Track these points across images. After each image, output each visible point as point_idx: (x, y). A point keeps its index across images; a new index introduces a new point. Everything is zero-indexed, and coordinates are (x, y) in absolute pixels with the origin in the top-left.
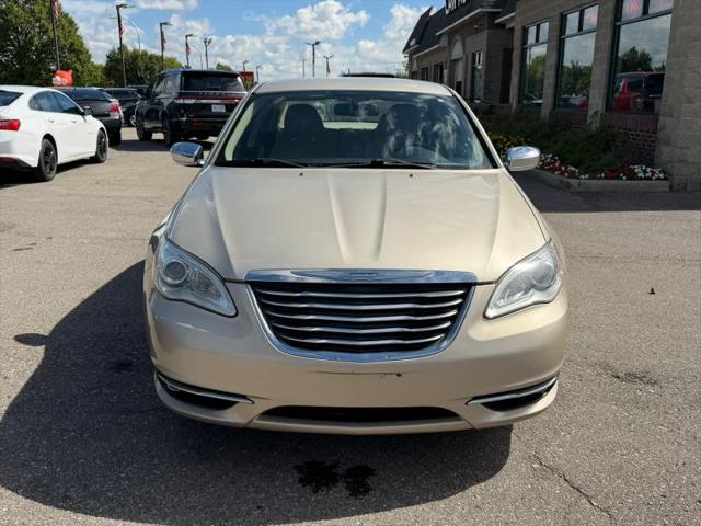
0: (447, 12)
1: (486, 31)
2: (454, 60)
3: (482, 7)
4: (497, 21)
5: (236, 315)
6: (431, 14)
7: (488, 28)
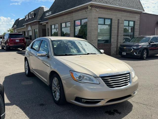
0: (26, 20)
1: (38, 25)
2: (28, 31)
3: (37, 20)
4: (40, 23)
5: (100, 84)
6: (19, 20)
7: (38, 24)
